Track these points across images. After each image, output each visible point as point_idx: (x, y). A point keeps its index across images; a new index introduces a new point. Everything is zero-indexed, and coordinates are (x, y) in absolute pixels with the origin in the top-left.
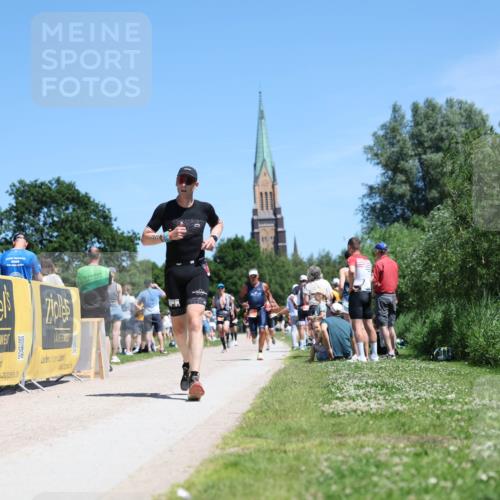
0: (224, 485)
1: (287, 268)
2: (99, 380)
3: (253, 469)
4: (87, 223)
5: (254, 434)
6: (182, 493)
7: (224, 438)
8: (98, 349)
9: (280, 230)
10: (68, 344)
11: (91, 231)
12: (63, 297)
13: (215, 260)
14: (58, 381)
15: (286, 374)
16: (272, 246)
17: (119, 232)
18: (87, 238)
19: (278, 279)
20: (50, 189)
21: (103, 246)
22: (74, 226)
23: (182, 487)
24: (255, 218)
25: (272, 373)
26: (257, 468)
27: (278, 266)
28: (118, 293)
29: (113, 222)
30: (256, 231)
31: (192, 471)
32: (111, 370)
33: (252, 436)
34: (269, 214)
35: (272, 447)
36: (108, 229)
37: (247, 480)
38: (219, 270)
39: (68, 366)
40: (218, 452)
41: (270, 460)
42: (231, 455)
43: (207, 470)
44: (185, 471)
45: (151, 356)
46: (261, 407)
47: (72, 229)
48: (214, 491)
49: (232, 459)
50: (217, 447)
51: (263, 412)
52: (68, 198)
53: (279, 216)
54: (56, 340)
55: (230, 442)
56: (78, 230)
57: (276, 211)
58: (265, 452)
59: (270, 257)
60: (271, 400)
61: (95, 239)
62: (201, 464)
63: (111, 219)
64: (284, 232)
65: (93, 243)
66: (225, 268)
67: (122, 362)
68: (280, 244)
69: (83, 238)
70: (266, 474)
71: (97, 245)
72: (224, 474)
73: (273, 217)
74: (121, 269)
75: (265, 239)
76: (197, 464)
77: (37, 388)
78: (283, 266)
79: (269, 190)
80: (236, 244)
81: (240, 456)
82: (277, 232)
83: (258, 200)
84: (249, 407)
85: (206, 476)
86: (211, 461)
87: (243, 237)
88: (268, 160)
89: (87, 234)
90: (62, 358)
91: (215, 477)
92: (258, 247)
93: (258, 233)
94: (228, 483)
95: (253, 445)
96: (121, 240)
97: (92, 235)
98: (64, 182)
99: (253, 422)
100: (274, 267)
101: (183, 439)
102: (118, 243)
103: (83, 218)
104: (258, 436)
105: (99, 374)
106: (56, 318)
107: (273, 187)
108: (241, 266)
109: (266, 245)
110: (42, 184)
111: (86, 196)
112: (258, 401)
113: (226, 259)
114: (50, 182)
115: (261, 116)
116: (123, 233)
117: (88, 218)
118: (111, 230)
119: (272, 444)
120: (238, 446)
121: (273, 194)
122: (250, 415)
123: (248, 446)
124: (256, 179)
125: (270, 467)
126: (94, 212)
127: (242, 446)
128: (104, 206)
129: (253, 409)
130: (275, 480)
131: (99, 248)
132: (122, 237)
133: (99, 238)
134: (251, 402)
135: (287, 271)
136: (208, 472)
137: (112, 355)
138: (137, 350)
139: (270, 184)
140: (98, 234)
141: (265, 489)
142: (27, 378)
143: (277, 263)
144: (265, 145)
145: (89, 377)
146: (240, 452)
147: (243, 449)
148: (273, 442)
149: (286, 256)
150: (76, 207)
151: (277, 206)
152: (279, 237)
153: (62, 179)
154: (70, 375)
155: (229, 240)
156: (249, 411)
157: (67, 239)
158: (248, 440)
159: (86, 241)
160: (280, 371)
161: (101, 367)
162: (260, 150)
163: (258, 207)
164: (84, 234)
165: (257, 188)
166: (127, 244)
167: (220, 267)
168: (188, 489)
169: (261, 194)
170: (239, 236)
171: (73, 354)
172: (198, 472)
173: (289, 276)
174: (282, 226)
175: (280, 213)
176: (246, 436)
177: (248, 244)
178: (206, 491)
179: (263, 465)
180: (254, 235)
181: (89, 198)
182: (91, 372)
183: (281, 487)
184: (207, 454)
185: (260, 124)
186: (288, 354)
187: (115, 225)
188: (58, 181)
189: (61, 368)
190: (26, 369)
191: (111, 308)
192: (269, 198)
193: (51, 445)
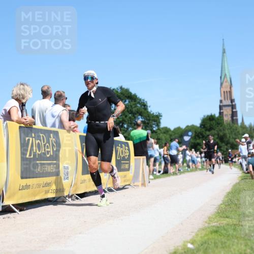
0: (212, 242)
1: (238, 130)
2: (144, 187)
3: (226, 234)
4: (136, 109)
5: (225, 216)
6: (190, 246)
7: (209, 218)
8: (143, 172)
9: (234, 110)
10: (128, 170)
11: (138, 112)
12: (125, 146)
13: (201, 126)
14: (123, 188)
15: (240, 185)
16: (230, 119)
17: (152, 113)
18: (135, 116)
19: (234, 136)
20: (117, 92)
21: (143, 120)
22: (129, 110)
23: (189, 242)
24: (221, 104)
25: (232, 185)
26: (228, 233)
27: (233, 129)
28: (152, 143)
29: (148, 108)
30: (222, 111)
31: (193, 234)
32: (149, 182)
33: (224, 217)
34: (229, 103)
35: (235, 223)
36: (146, 111)
37: (223, 240)
38: (203, 132)
39: (128, 180)
40: (206, 225)
41: (234, 230)
42: (214, 226)
43: (201, 234)
44: (190, 235)
45: (170, 176)
46: (228, 202)
47: (128, 111)
48: (206, 245)
49: (214, 228)
50: (206, 222)
51: (229, 205)
52: (126, 96)
53: (234, 103)
54: (122, 167)
55: (213, 220)
56: (131, 112)
57: (232, 101)
58: (231, 225)
59: (229, 124)
60: (232, 199)
61: (140, 117)
62: (198, 231)
63: (147, 106)
64: (236, 112)
65: (139, 119)
66: (206, 130)
67: (155, 178)
68: (235, 118)
69: (134, 116)
70: (232, 236)
71: (141, 119)
72: (211, 236)
73: (230, 104)
74: (153, 132)
75: (226, 115)
76: (196, 231)
77: (113, 191)
78: (236, 129)
79: (228, 90)
80: (211, 118)
81: (218, 227)
82: (233, 112)
83: (223, 95)
84: (221, 202)
85: (201, 237)
86: (203, 230)
87: (215, 115)
88: (227, 74)
89: (136, 114)
90: (125, 176)
91: (206, 238)
92: (223, 120)
93: (223, 112)
94: (213, 241)
95: (225, 222)
96: (152, 117)
97: (138, 114)
98: (124, 88)
99: (224, 209)
100: (232, 130)
101: (188, 218)
102: (151, 118)
103: (133, 106)
104: (227, 217)
105: (143, 184)
106: (122, 156)
107: (230, 88)
108: (214, 130)
109: (227, 118)
110: (114, 89)
111: (135, 95)
112: (226, 199)
113: (206, 126)
114: (117, 88)
115: (224, 52)
116: (153, 114)
117: (136, 106)
118: (148, 112)
119: (235, 221)
120: (217, 222)
121: (230, 92)
122: (222, 206)
123: (222, 222)
124: (221, 84)
125: (235, 233)
126: (139, 103)
127: (219, 222)
128: (143, 100)
129: (224, 203)
130: (238, 240)
131: (142, 121)
132: (153, 116)
133: (142, 116)
134: (222, 199)
135: (238, 132)
136: (203, 235)
137: (149, 175)
138: (162, 172)
139: (229, 87)
140: (141, 114)
141: (233, 245)
142: (108, 186)
143: (233, 128)
144: (226, 66)
145: (138, 186)
146: (219, 225)
147: (220, 224)
148: (235, 220)
149: (237, 124)
150: (130, 100)
151: (233, 98)
152: (234, 114)
153: (123, 87)
154: (129, 185)
155: (208, 116)
156: (222, 204)
157: (126, 116)
158: (222, 219)
159: (135, 117)
160: (236, 183)
161: (145, 181)
162: (223, 69)
163: (223, 99)
164: (134, 114)
165: (222, 89)
166: (156, 119)
167: (203, 130)
168: (192, 244)
169: (224, 92)
170: (213, 114)
171: (130, 174)
172: (197, 235)
173: (240, 134)
174: (235, 109)
175: (234, 102)
176: (221, 217)
177: (217, 118)
178: (202, 245)
179: (231, 232)
180: (220, 113)
181: (136, 96)
182: (140, 184)
183: (241, 244)
184: (201, 226)
185: (223, 56)
186: (240, 175)
187: (149, 110)
188: (121, 88)
189: (125, 181)
190: (108, 181)
191: (149, 151)
192: (228, 94)
193: (122, 220)
